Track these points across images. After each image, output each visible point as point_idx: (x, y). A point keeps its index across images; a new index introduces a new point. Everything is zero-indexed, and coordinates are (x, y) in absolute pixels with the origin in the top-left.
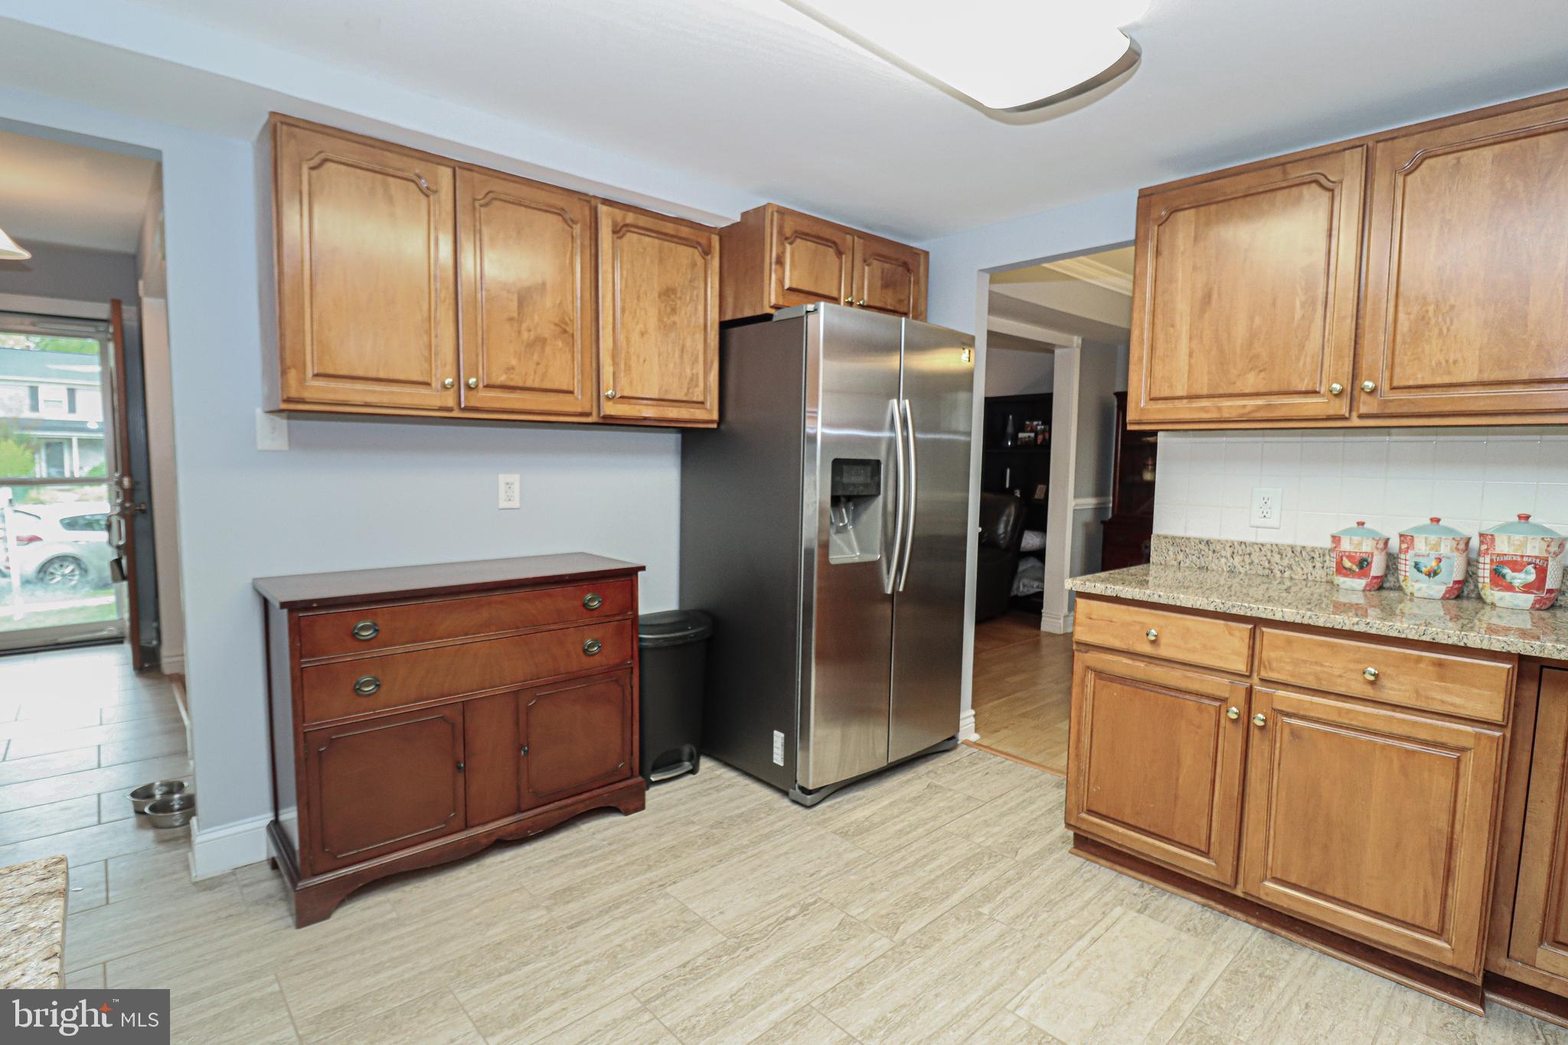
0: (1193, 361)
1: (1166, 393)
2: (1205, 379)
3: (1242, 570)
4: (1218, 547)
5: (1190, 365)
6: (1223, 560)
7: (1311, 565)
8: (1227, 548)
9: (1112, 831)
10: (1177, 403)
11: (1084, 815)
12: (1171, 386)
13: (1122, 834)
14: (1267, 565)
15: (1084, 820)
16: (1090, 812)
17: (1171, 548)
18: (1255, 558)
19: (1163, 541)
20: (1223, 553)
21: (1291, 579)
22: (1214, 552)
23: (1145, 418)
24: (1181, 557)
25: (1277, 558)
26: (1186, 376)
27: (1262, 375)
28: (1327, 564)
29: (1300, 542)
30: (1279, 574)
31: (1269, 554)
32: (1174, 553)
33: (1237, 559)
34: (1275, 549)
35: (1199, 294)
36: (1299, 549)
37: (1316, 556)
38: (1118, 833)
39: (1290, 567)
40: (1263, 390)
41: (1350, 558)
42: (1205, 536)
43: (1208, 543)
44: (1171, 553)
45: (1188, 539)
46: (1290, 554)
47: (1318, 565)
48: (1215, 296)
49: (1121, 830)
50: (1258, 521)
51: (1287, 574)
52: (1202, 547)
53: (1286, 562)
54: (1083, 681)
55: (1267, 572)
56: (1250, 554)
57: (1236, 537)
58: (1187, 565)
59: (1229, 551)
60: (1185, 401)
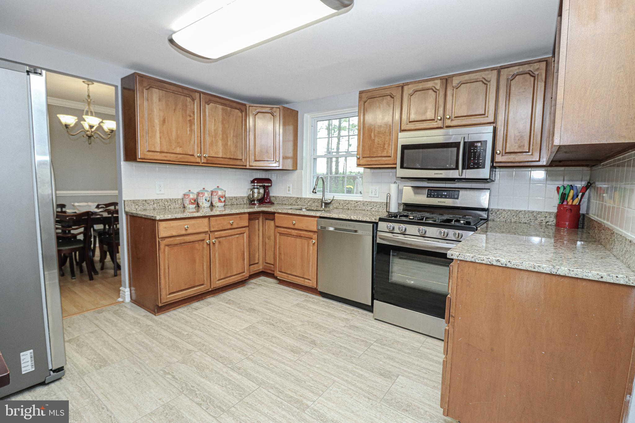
0: (161, 140)
1: (153, 149)
2: (165, 147)
3: (157, 208)
4: (149, 202)
5: (160, 142)
6: (151, 206)
7: (175, 204)
8: (152, 202)
9: (178, 295)
10: (156, 154)
11: (168, 296)
12: (154, 147)
13: (181, 294)
14: (164, 205)
15: (169, 298)
16: (170, 294)
17: (133, 204)
18: (160, 204)
19: (130, 202)
20: (151, 203)
21: (170, 208)
22: (148, 203)
23: (146, 157)
24: (137, 207)
25: (166, 203)
26: (159, 145)
27: (181, 148)
28: (179, 203)
29: (171, 198)
30: (167, 208)
31: (164, 202)
32: (134, 206)
33: (155, 205)
34: (166, 200)
35: (162, 119)
36: (171, 200)
37: (176, 201)
38: (180, 294)
39: (170, 205)
40: (181, 153)
41: (193, 200)
42: (145, 198)
43: (146, 201)
44: (133, 206)
45: (139, 200)
46: (170, 201)
47: (177, 203)
48: (166, 120)
49: (180, 293)
50: (158, 192)
51: (169, 207)
52: (144, 202)
53: (169, 204)
54: (164, 250)
55: (164, 207)
56: (159, 203)
57: (154, 198)
58: (139, 209)
59: (153, 203)
60: (159, 153)
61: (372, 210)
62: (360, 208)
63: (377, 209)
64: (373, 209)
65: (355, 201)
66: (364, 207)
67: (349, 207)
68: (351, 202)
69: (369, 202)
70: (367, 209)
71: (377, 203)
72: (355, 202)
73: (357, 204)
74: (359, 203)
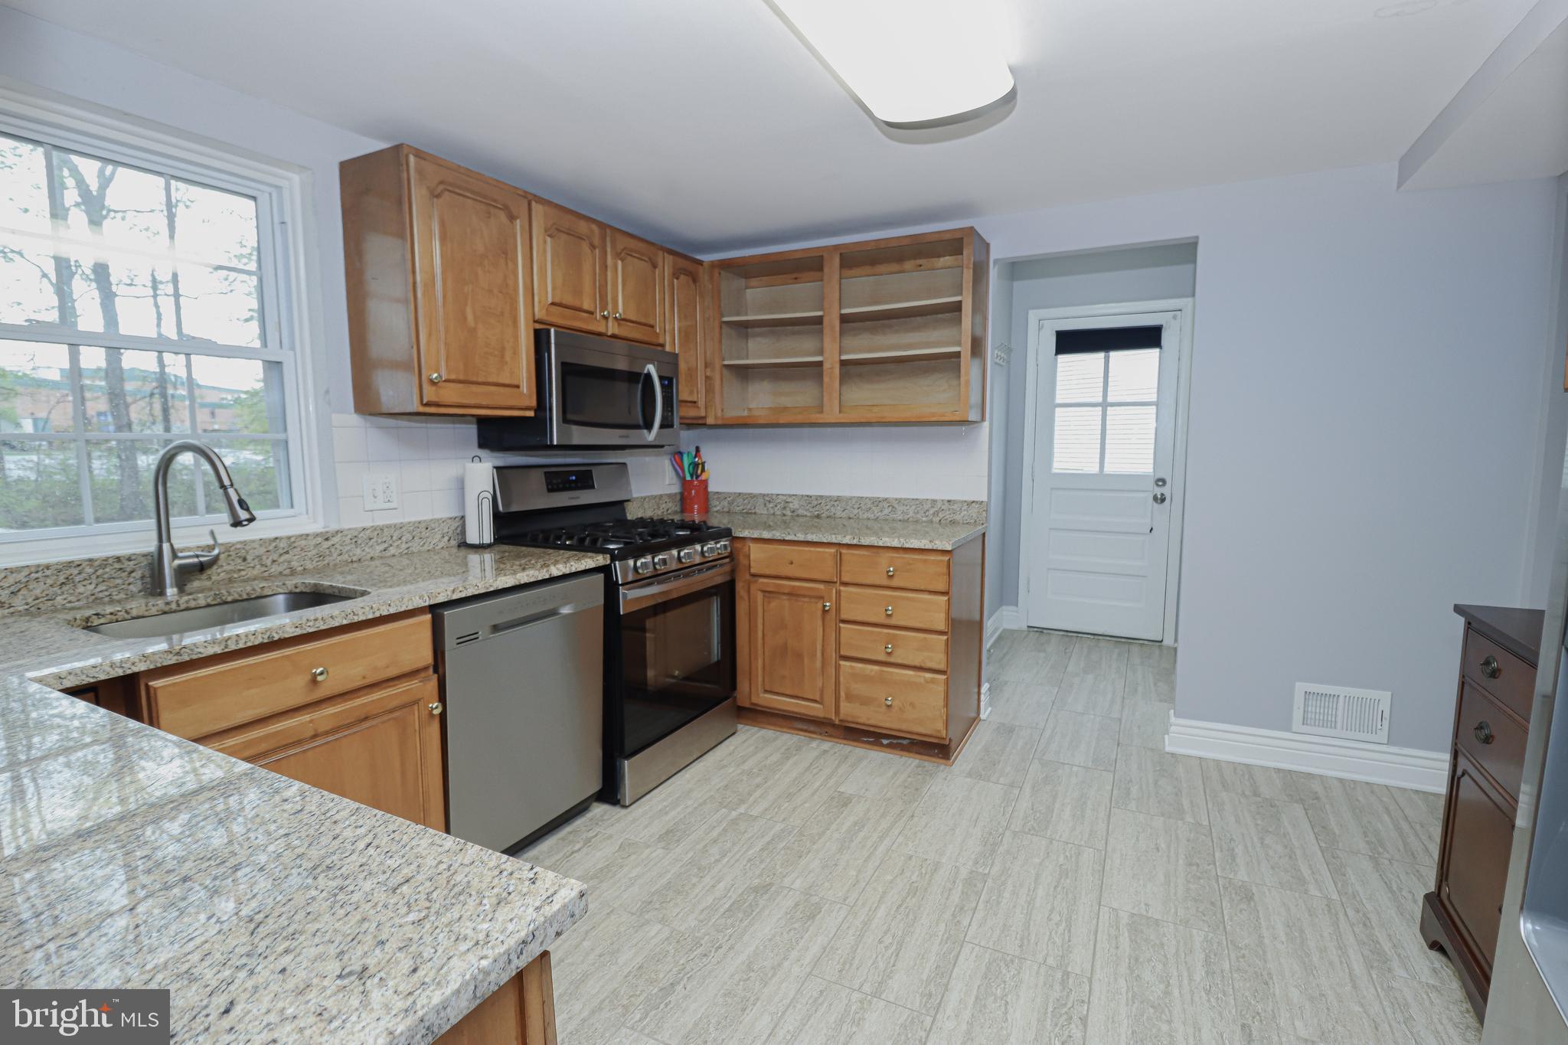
61: (387, 554)
62: (345, 557)
63: (404, 546)
64: (392, 550)
65: (317, 535)
66: (358, 551)
67: (294, 564)
68: (303, 543)
69: (374, 528)
70: (369, 557)
71: (400, 527)
72: (320, 540)
73: (329, 543)
74: (335, 540)
